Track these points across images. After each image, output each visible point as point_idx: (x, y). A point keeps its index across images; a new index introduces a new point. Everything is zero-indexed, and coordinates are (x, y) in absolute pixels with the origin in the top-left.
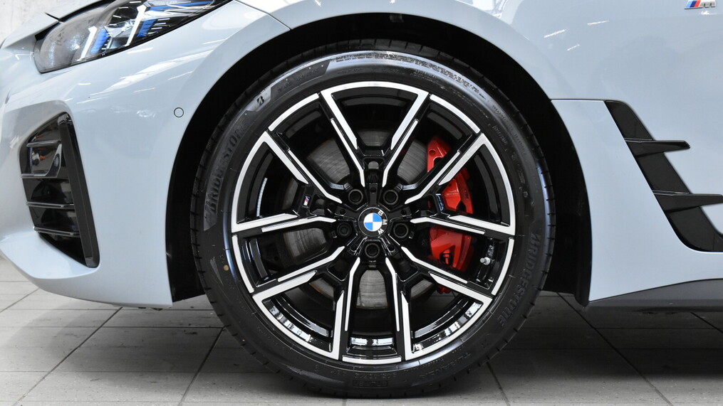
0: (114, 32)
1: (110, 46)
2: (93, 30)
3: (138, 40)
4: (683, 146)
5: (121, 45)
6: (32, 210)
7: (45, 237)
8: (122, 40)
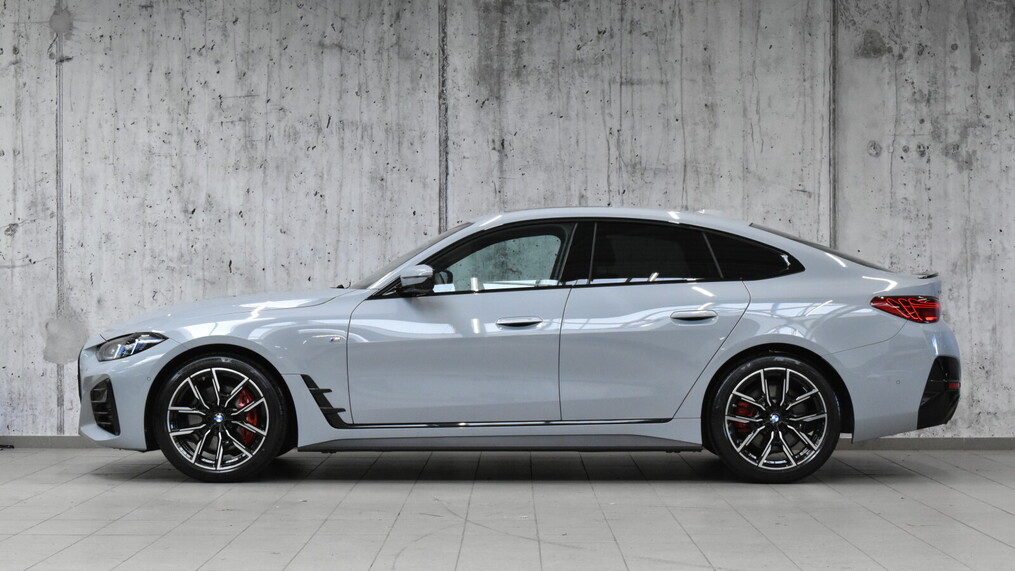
0: (128, 347)
1: (125, 353)
2: (119, 346)
3: (136, 352)
4: (329, 391)
5: (129, 353)
6: (95, 415)
7: (100, 425)
8: (130, 351)
